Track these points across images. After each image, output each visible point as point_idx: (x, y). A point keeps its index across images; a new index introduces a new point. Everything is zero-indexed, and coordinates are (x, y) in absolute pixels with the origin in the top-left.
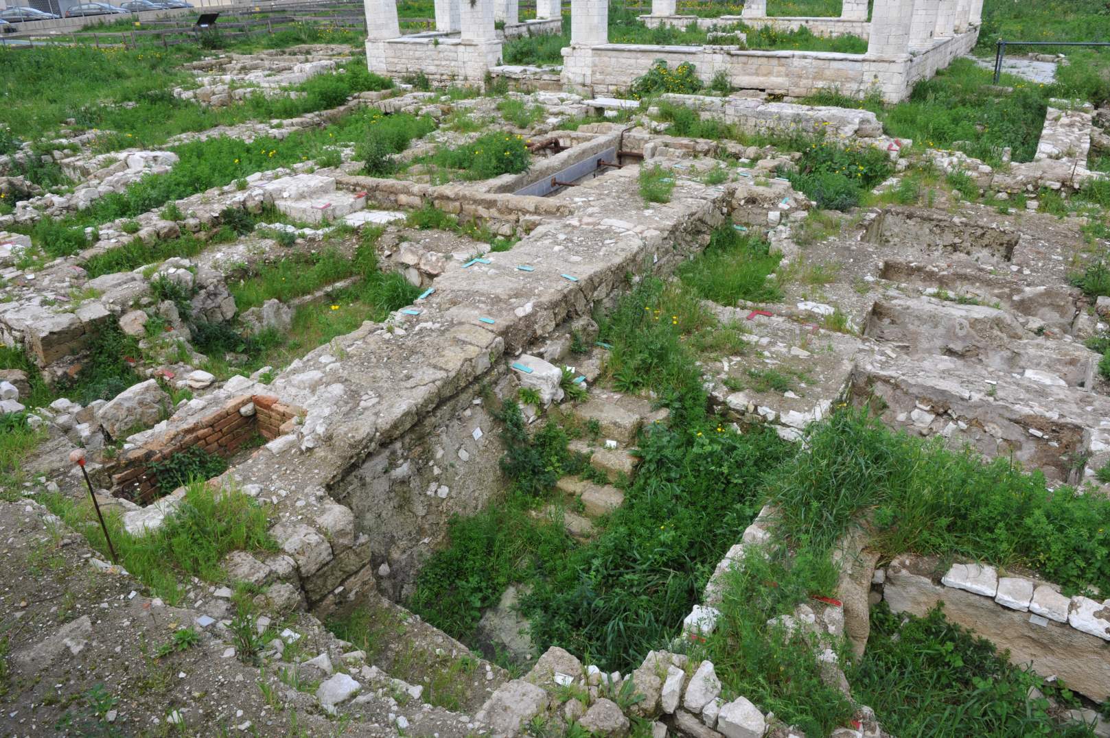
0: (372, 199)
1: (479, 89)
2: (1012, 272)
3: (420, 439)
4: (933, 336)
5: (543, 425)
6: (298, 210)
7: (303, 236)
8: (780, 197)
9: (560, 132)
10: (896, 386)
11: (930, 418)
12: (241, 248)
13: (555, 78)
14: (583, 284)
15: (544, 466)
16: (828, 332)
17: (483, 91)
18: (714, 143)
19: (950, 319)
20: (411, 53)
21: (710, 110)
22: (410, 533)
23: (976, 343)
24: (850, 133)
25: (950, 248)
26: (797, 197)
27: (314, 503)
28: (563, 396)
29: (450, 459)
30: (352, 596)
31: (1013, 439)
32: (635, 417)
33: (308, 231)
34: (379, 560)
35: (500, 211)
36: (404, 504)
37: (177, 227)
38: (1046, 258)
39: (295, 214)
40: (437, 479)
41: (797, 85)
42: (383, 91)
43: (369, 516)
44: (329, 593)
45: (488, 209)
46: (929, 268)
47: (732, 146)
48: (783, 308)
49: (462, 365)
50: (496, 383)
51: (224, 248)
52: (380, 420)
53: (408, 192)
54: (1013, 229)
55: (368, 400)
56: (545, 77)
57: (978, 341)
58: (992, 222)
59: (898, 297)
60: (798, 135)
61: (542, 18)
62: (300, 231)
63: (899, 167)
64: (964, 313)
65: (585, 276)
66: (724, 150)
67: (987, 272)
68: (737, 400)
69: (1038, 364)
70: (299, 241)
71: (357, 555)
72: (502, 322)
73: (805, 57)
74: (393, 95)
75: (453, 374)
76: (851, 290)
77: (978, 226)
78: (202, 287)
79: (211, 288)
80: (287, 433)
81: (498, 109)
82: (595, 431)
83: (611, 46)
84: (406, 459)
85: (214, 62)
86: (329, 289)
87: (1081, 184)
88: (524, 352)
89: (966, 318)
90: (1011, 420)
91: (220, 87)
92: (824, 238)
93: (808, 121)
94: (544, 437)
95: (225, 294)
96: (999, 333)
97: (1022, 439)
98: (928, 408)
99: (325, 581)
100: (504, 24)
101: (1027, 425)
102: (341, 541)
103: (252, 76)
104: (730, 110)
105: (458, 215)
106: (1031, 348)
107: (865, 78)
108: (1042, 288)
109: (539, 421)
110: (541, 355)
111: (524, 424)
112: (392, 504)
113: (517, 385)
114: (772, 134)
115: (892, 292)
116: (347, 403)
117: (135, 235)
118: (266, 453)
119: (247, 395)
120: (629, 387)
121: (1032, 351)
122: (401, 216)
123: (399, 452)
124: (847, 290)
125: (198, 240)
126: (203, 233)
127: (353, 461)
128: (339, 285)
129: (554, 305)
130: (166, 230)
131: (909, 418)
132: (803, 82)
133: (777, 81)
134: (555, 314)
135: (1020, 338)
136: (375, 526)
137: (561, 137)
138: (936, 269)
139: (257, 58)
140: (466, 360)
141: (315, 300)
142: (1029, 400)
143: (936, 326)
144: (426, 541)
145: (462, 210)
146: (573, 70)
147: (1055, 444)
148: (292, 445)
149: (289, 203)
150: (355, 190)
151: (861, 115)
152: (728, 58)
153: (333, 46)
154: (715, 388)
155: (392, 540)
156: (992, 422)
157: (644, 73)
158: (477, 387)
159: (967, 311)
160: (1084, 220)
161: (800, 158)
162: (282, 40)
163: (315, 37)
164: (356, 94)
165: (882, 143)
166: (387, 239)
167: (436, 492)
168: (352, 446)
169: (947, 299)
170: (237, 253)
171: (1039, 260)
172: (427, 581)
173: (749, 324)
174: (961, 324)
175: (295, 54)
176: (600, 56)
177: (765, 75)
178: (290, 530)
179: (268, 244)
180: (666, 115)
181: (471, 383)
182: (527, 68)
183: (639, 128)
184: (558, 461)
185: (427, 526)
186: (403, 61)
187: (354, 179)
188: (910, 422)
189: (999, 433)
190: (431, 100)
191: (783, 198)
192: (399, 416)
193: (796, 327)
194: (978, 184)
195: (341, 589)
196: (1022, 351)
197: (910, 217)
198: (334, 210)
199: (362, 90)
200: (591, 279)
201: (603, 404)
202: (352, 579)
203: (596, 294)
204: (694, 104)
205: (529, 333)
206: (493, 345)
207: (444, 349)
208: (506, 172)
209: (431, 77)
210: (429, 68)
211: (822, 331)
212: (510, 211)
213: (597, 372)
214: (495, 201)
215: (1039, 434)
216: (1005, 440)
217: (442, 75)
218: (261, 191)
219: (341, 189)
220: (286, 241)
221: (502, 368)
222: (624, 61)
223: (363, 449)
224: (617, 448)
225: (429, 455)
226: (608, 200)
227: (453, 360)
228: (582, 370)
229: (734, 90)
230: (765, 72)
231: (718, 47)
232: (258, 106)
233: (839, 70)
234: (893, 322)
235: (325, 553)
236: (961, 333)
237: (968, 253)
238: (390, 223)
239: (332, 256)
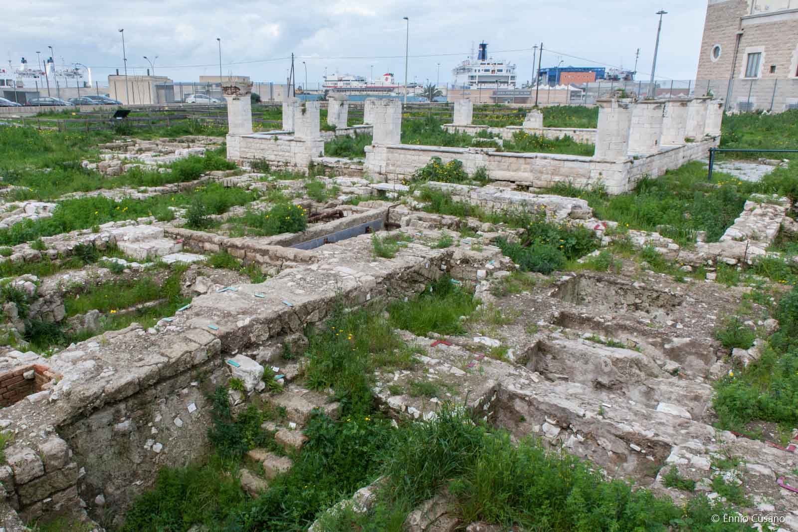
0: (187, 245)
1: (304, 173)
2: (667, 326)
3: (142, 404)
4: (586, 371)
5: (246, 408)
6: (132, 249)
7: (129, 268)
8: (487, 259)
9: (345, 206)
10: (530, 403)
11: (556, 430)
12: (83, 273)
13: (359, 167)
14: (297, 309)
15: (241, 438)
16: (490, 360)
17: (307, 175)
18: (457, 219)
19: (597, 357)
20: (258, 145)
21: (459, 195)
22: (125, 475)
23: (618, 378)
24: (565, 215)
25: (633, 307)
26: (503, 260)
27: (43, 435)
28: (263, 387)
29: (167, 423)
30: (57, 507)
31: (619, 452)
32: (312, 407)
33: (134, 265)
34: (97, 491)
35: (271, 258)
36: (123, 452)
37: (40, 255)
38: (701, 316)
39: (129, 252)
40: (153, 437)
41: (539, 179)
42: (228, 171)
43: (91, 455)
44: (39, 501)
45: (263, 256)
46: (597, 319)
47: (472, 222)
48: (462, 340)
49: (182, 355)
50: (212, 372)
51: (71, 272)
52: (109, 385)
53: (211, 241)
54: (682, 293)
55: (106, 373)
56: (353, 167)
57: (621, 377)
58: (667, 287)
59: (559, 339)
60: (524, 216)
61: (367, 124)
62: (128, 264)
63: (604, 243)
64: (608, 353)
65: (300, 304)
66: (466, 225)
67: (645, 325)
68: (395, 402)
69: (669, 399)
70: (126, 271)
71: (66, 476)
72: (224, 329)
73: (545, 158)
74: (235, 174)
75: (173, 360)
76: (523, 331)
77: (653, 290)
78: (41, 296)
79: (48, 297)
80: (45, 390)
81: (305, 188)
82: (282, 415)
83: (401, 146)
84: (128, 418)
85: (122, 144)
86: (140, 306)
87: (753, 260)
88: (240, 352)
89: (610, 357)
90: (616, 436)
91: (115, 162)
92: (519, 292)
93: (532, 205)
94: (246, 416)
95: (59, 303)
96: (637, 371)
97: (626, 452)
98: (554, 422)
99: (36, 491)
100: (335, 127)
101: (629, 440)
102: (52, 462)
103: (143, 157)
104: (474, 195)
105: (243, 259)
106: (663, 385)
107: (592, 175)
108: (687, 340)
109: (243, 404)
110: (254, 357)
111: (231, 405)
112: (113, 449)
113: (229, 376)
114: (506, 214)
115: (556, 334)
116: (92, 373)
117: (8, 258)
118: (26, 402)
119: (31, 364)
120: (316, 385)
121: (663, 387)
122: (202, 257)
123: (123, 412)
124: (519, 331)
125: (54, 265)
126: (58, 260)
127: (80, 411)
128: (148, 304)
129: (268, 322)
130: (31, 256)
131: (541, 430)
132: (544, 177)
133: (524, 175)
134: (269, 328)
135: (657, 377)
136: (96, 464)
137: (345, 210)
138: (602, 320)
139: (154, 144)
140: (187, 352)
141: (128, 313)
142: (634, 421)
143: (586, 363)
144: (138, 483)
145: (246, 255)
146: (373, 162)
147: (651, 458)
148: (45, 397)
149: (127, 244)
150: (176, 238)
151: (574, 202)
152: (486, 157)
153: (211, 138)
154: (381, 392)
155: (109, 478)
156: (602, 437)
157: (424, 166)
158: (194, 373)
159: (613, 352)
160: (748, 290)
161: (523, 233)
162: (175, 132)
163: (199, 131)
164: (208, 172)
165: (590, 224)
166: (189, 273)
167: (152, 447)
168: (81, 400)
169: (600, 342)
170: (78, 276)
171: (694, 317)
172: (134, 514)
173: (429, 349)
174: (605, 362)
175: (183, 142)
176: (392, 153)
177: (515, 171)
178: (17, 451)
179: (102, 272)
180: (426, 197)
181: (189, 369)
182: (340, 159)
183: (402, 206)
184: (253, 435)
185: (140, 472)
186: (252, 151)
187: (176, 231)
188: (542, 433)
189: (609, 446)
190: (262, 179)
191: (490, 260)
192: (123, 384)
193: (467, 354)
194: (667, 258)
195: (49, 499)
196: (655, 387)
197: (599, 280)
198: (156, 251)
199: (212, 170)
200: (305, 306)
201: (293, 396)
202: (59, 494)
203: (309, 317)
204: (448, 190)
205: (245, 339)
206: (211, 344)
207: (174, 343)
208: (287, 231)
209: (271, 163)
210: (270, 156)
211: (486, 358)
212: (277, 258)
213: (296, 373)
214: (268, 250)
215: (638, 448)
216: (614, 453)
217: (279, 162)
218: (108, 235)
219: (167, 237)
220: (117, 270)
221: (218, 362)
222: (409, 156)
223: (90, 403)
224: (296, 429)
225: (149, 418)
226: (349, 254)
227: (177, 351)
228: (283, 371)
229: (491, 181)
230: (514, 168)
231: (479, 149)
232: (134, 177)
233: (571, 168)
234: (554, 358)
235: (37, 469)
236: (607, 369)
237: (648, 312)
238: (194, 263)
239: (148, 283)
